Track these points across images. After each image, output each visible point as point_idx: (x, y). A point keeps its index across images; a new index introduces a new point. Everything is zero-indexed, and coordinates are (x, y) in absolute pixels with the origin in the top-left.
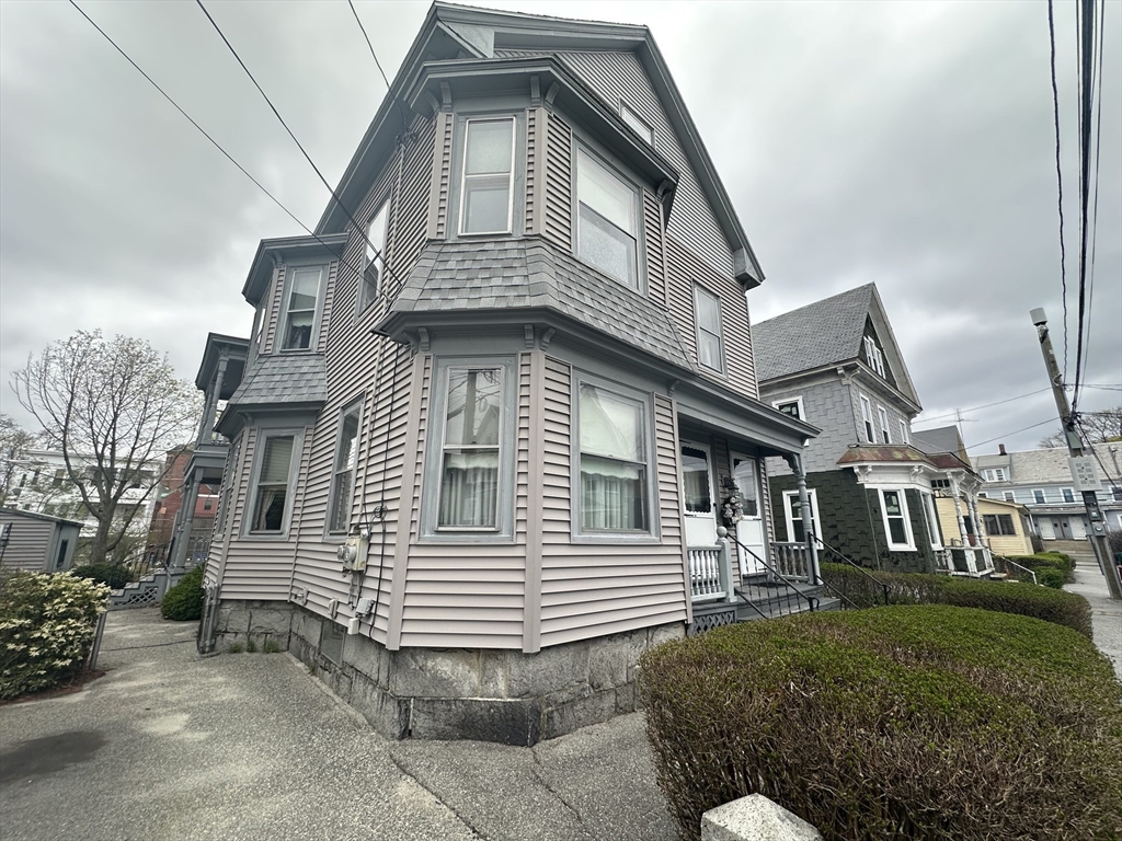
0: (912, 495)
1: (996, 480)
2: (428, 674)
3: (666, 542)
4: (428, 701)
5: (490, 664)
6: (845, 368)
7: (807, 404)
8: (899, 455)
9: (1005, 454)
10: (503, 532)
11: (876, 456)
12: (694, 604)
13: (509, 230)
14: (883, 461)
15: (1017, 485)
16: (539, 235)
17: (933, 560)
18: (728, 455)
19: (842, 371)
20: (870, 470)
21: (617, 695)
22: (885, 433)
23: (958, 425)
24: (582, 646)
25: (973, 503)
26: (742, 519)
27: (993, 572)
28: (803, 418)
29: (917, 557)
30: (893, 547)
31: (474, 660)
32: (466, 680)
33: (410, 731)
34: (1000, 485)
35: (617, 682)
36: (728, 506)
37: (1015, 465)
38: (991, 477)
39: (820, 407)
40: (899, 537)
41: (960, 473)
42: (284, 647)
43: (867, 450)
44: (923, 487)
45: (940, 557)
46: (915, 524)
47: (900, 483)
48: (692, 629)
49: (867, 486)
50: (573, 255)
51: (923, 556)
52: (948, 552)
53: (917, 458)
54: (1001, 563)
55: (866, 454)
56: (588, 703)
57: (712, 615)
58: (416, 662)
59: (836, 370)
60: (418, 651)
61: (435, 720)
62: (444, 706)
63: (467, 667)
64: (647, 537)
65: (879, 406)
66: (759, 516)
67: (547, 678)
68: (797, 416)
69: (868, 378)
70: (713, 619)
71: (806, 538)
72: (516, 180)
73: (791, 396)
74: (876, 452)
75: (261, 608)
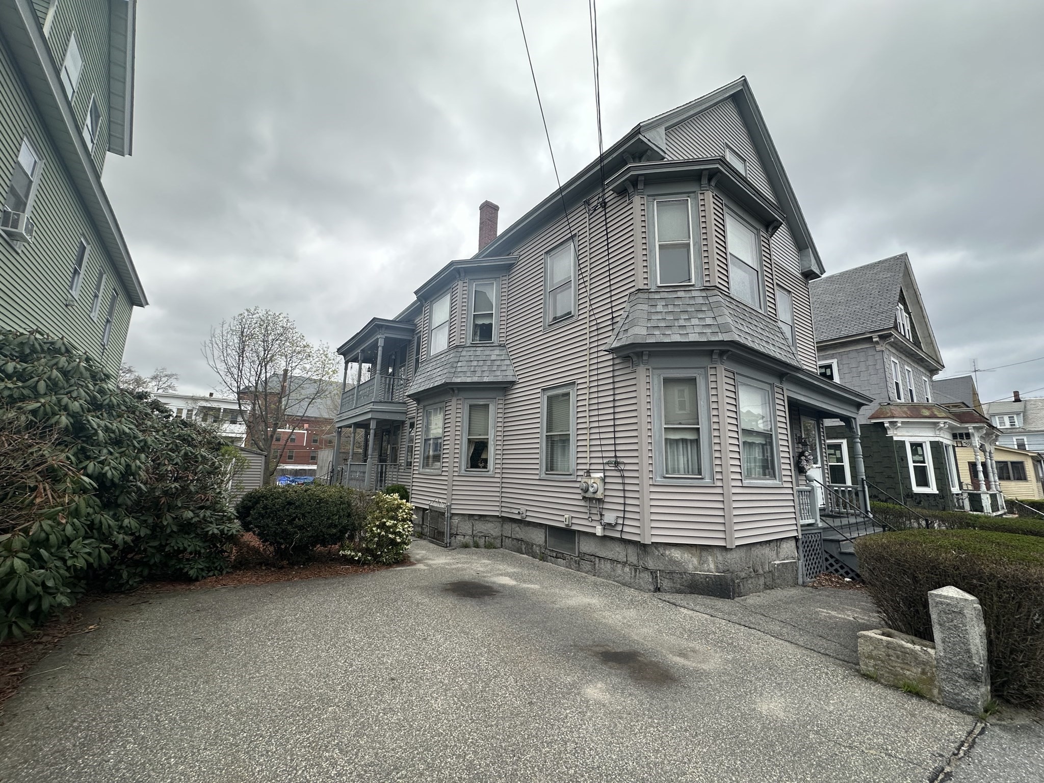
0: (937, 447)
1: (1008, 425)
2: (667, 558)
3: (785, 485)
4: (668, 573)
5: (704, 554)
6: (880, 337)
7: (841, 366)
8: (927, 413)
9: (1020, 401)
10: (707, 478)
11: (906, 413)
12: (802, 526)
13: (693, 283)
14: (911, 417)
15: (1030, 431)
16: (716, 286)
17: (952, 501)
18: (800, 418)
19: (877, 339)
20: (899, 425)
21: (765, 578)
22: (911, 391)
23: (973, 375)
24: (749, 548)
25: (990, 453)
26: (812, 467)
27: (1005, 514)
28: (837, 379)
29: (938, 498)
30: (916, 489)
31: (694, 551)
32: (690, 562)
33: (659, 588)
34: (1012, 431)
35: (765, 570)
36: (803, 458)
37: (1029, 412)
38: (1002, 423)
39: (854, 370)
40: (923, 480)
41: (982, 428)
42: (499, 545)
43: (897, 407)
44: (946, 439)
45: (958, 500)
46: (937, 470)
47: (926, 436)
48: (801, 542)
49: (895, 438)
50: (731, 295)
51: (943, 497)
52: (965, 495)
53: (944, 415)
54: (1011, 505)
55: (896, 411)
56: (753, 580)
57: (809, 534)
58: (659, 551)
59: (871, 338)
60: (659, 545)
61: (674, 583)
62: (679, 576)
63: (690, 555)
64: (775, 482)
65: (906, 367)
66: (819, 465)
67: (736, 563)
68: (831, 377)
69: (900, 344)
70: (810, 536)
71: (860, 482)
72: (694, 245)
73: (826, 359)
74: (905, 409)
75: (479, 519)
